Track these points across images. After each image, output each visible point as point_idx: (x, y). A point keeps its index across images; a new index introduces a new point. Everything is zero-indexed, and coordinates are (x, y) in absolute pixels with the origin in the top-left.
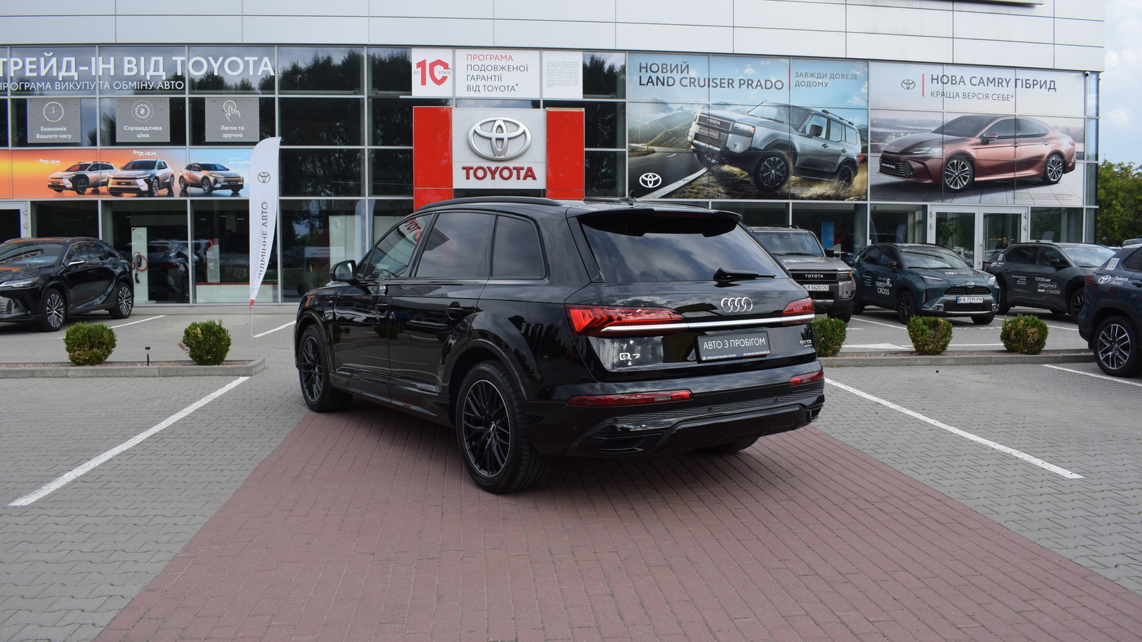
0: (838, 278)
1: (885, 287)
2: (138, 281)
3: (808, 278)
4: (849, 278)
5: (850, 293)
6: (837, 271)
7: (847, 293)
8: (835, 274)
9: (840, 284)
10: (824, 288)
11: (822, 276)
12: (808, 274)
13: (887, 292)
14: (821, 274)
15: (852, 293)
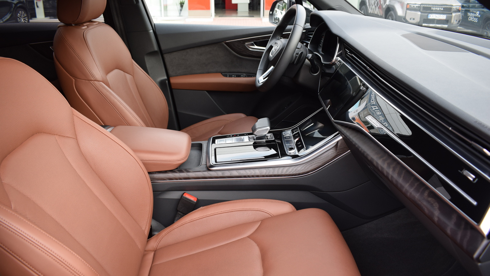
0: (453, 10)
1: (475, 17)
2: (38, 7)
3: (433, 10)
4: (458, 11)
5: (458, 21)
6: (452, 6)
7: (456, 21)
8: (451, 8)
9: (454, 14)
10: (443, 17)
11: (442, 9)
12: (433, 7)
13: (476, 20)
14: (442, 8)
15: (459, 21)
